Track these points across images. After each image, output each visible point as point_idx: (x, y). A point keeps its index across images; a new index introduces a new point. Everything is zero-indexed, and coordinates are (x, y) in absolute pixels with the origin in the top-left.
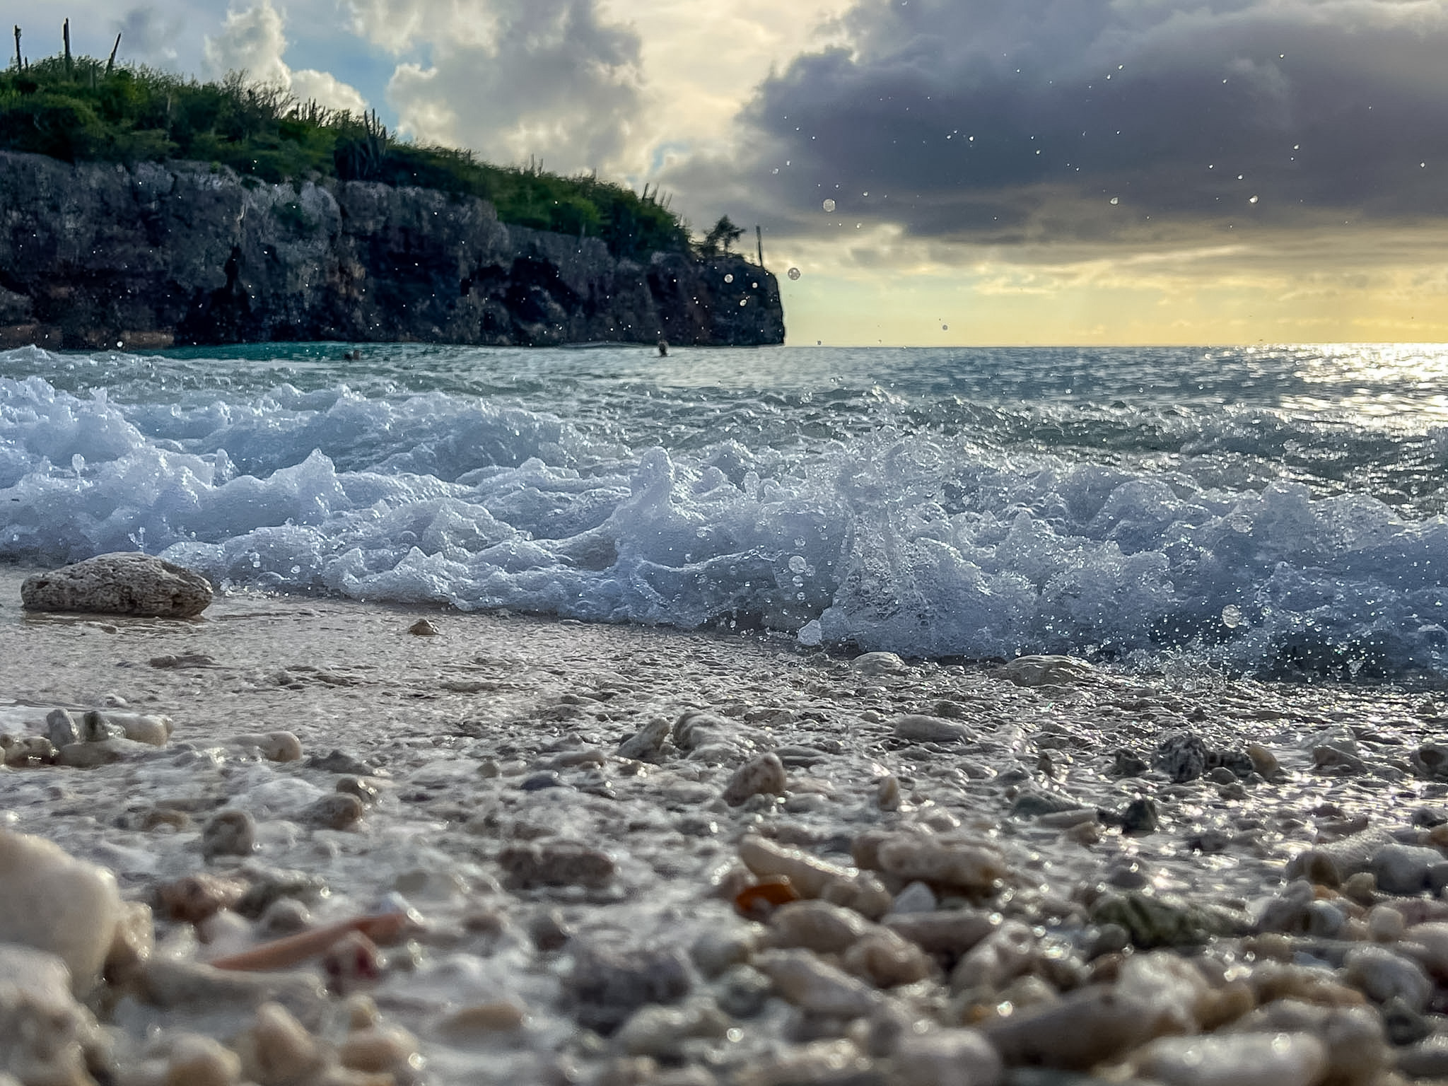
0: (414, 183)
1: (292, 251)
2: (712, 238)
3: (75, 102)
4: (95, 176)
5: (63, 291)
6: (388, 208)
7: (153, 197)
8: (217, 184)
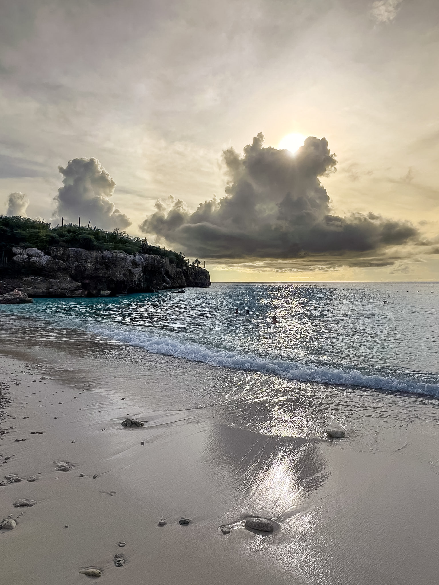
0: (154, 254)
1: (135, 270)
2: (194, 263)
3: (90, 236)
4: (95, 254)
5: (87, 281)
6: (149, 259)
7: (107, 259)
8: (122, 255)
